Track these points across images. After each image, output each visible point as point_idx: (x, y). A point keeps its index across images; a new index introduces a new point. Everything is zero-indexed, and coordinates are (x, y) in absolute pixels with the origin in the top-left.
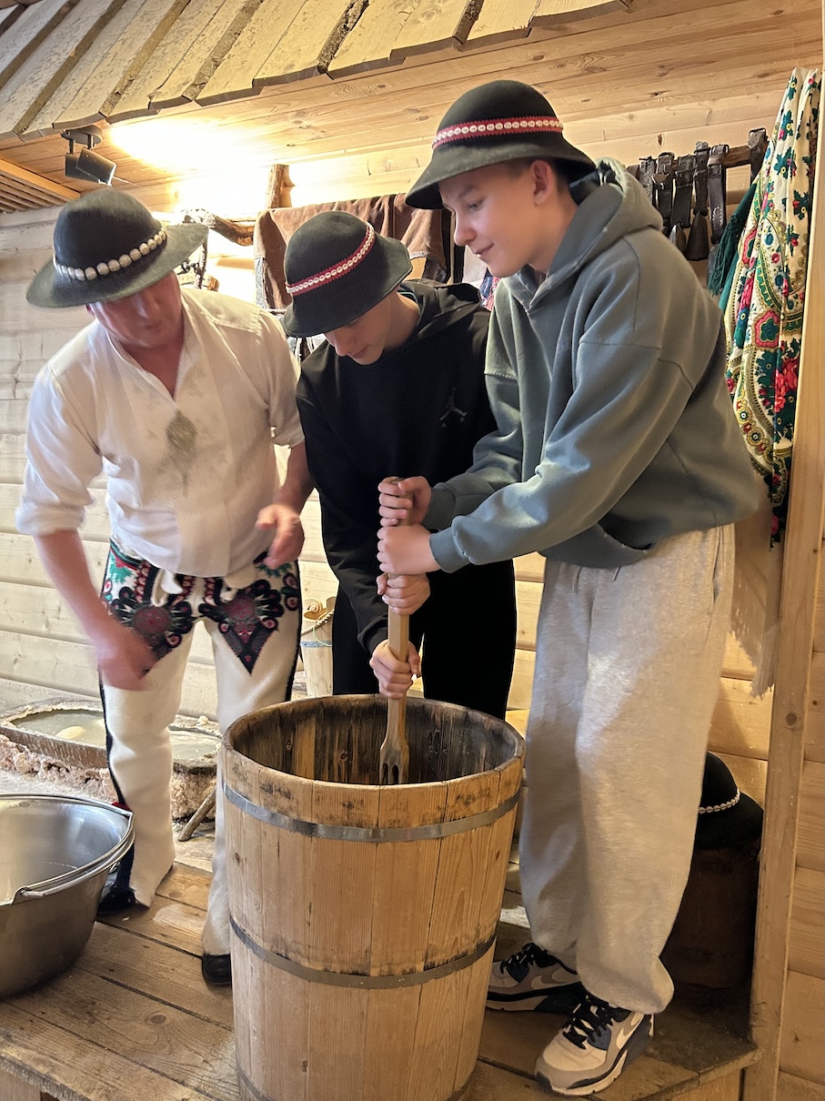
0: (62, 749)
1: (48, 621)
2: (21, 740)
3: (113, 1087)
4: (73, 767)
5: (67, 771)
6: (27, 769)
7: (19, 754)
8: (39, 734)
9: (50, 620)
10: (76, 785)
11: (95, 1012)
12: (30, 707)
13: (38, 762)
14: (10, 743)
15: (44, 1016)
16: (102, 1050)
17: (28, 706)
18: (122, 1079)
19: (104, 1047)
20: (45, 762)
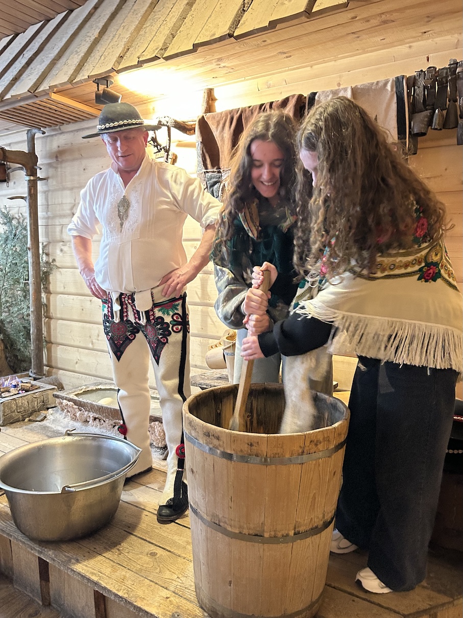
0: (100, 409)
1: (92, 342)
2: (80, 405)
3: (131, 589)
4: (107, 420)
5: (104, 421)
6: (84, 420)
7: (80, 412)
8: (90, 402)
9: (94, 341)
10: (109, 429)
11: (121, 549)
12: (84, 387)
13: (89, 416)
14: (75, 406)
15: (95, 550)
16: (125, 569)
17: (83, 387)
18: (135, 584)
19: (126, 568)
20: (93, 417)
